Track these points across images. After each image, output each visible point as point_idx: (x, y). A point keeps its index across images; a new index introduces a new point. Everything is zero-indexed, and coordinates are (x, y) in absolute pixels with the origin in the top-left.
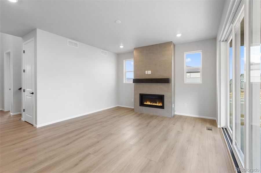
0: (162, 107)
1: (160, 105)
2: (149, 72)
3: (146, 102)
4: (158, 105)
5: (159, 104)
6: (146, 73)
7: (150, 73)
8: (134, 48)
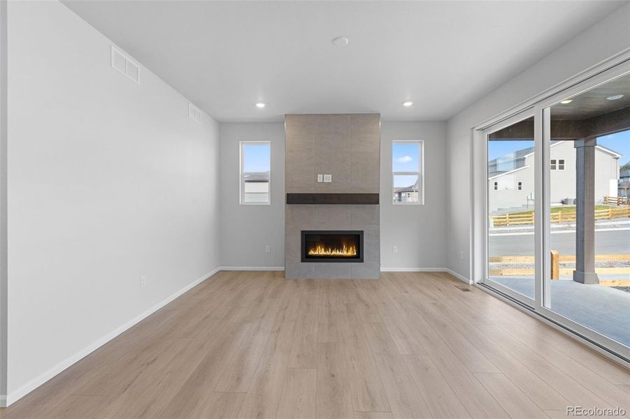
0: (358, 258)
1: (350, 253)
2: (328, 178)
3: (315, 250)
4: (344, 253)
5: (347, 252)
6: (320, 180)
7: (330, 181)
8: (284, 114)
